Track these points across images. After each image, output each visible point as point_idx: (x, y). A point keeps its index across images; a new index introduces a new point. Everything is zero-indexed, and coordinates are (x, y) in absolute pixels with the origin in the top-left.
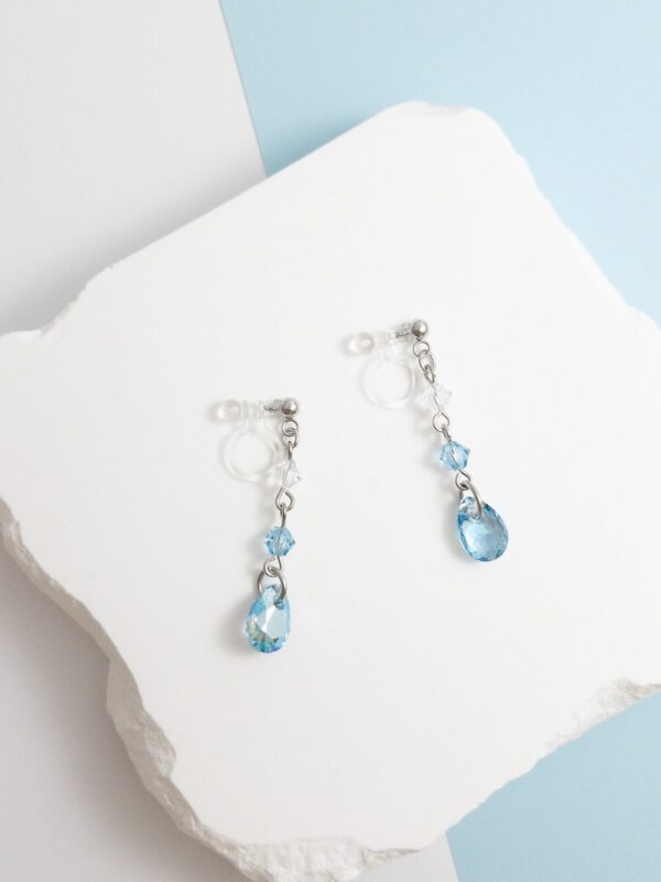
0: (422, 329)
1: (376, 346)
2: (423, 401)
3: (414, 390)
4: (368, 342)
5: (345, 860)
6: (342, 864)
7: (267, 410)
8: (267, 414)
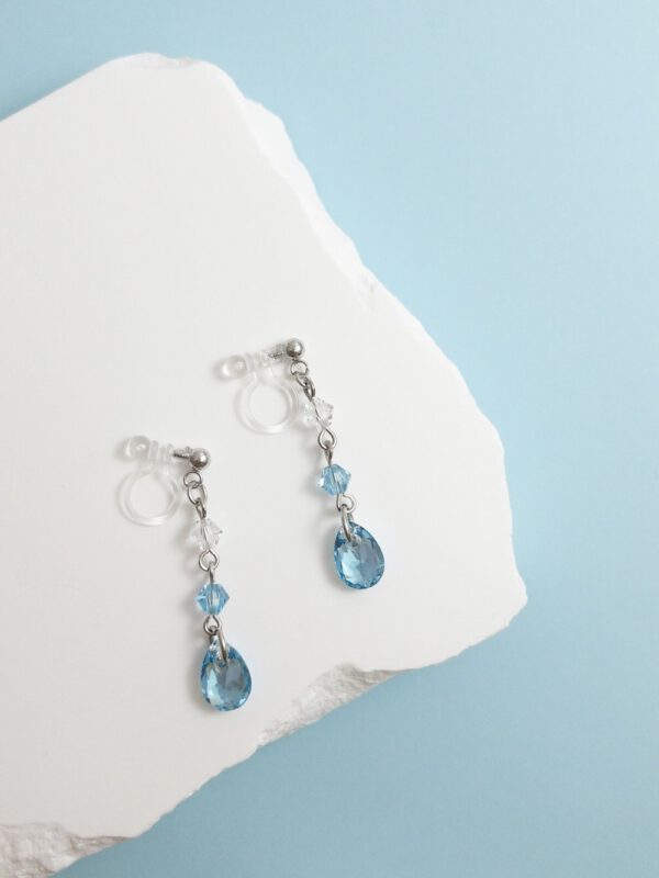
0: (297, 349)
1: (249, 369)
2: (306, 419)
3: (293, 411)
4: (241, 365)
5: (53, 847)
6: (51, 851)
7: (175, 455)
8: (175, 460)
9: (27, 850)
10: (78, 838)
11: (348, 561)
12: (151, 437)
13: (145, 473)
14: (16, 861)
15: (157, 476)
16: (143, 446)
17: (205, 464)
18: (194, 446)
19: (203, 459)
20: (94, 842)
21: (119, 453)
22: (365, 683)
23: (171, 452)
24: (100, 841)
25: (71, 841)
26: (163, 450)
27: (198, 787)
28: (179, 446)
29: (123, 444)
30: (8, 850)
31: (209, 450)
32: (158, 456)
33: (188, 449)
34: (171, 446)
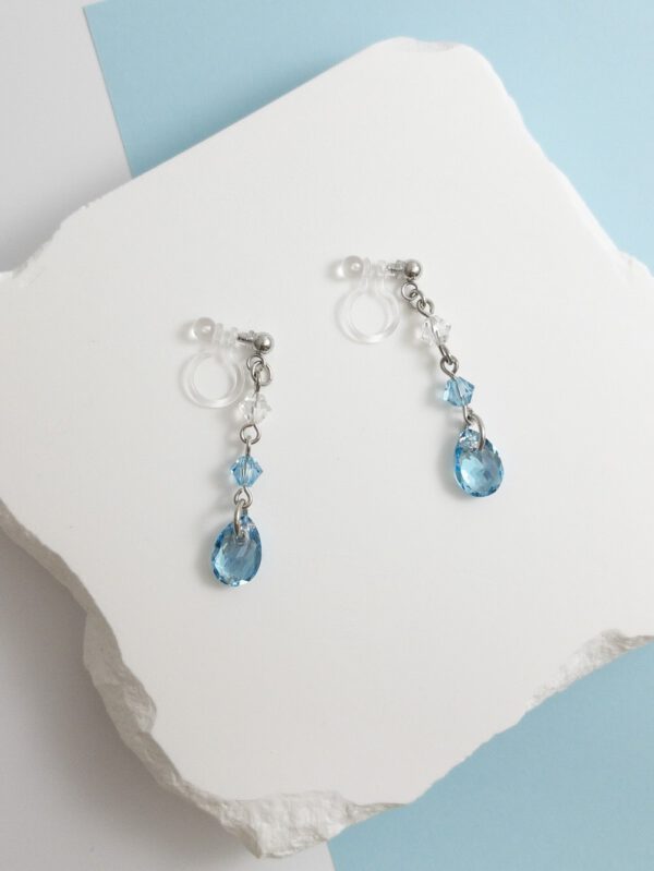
0: (415, 270)
1: (364, 274)
5: (330, 815)
6: (328, 819)
7: (239, 338)
8: (239, 344)
9: (304, 818)
10: (355, 805)
11: (470, 470)
12: (216, 321)
13: (208, 356)
14: (293, 829)
15: (219, 360)
16: (209, 328)
17: (268, 348)
18: (258, 331)
19: (267, 343)
20: (368, 809)
21: (182, 335)
22: (623, 649)
23: (236, 336)
24: (372, 808)
25: (347, 809)
26: (228, 334)
27: (469, 753)
28: (244, 329)
29: (187, 326)
30: (286, 818)
31: (272, 334)
32: (222, 340)
33: (252, 333)
34: (235, 329)
